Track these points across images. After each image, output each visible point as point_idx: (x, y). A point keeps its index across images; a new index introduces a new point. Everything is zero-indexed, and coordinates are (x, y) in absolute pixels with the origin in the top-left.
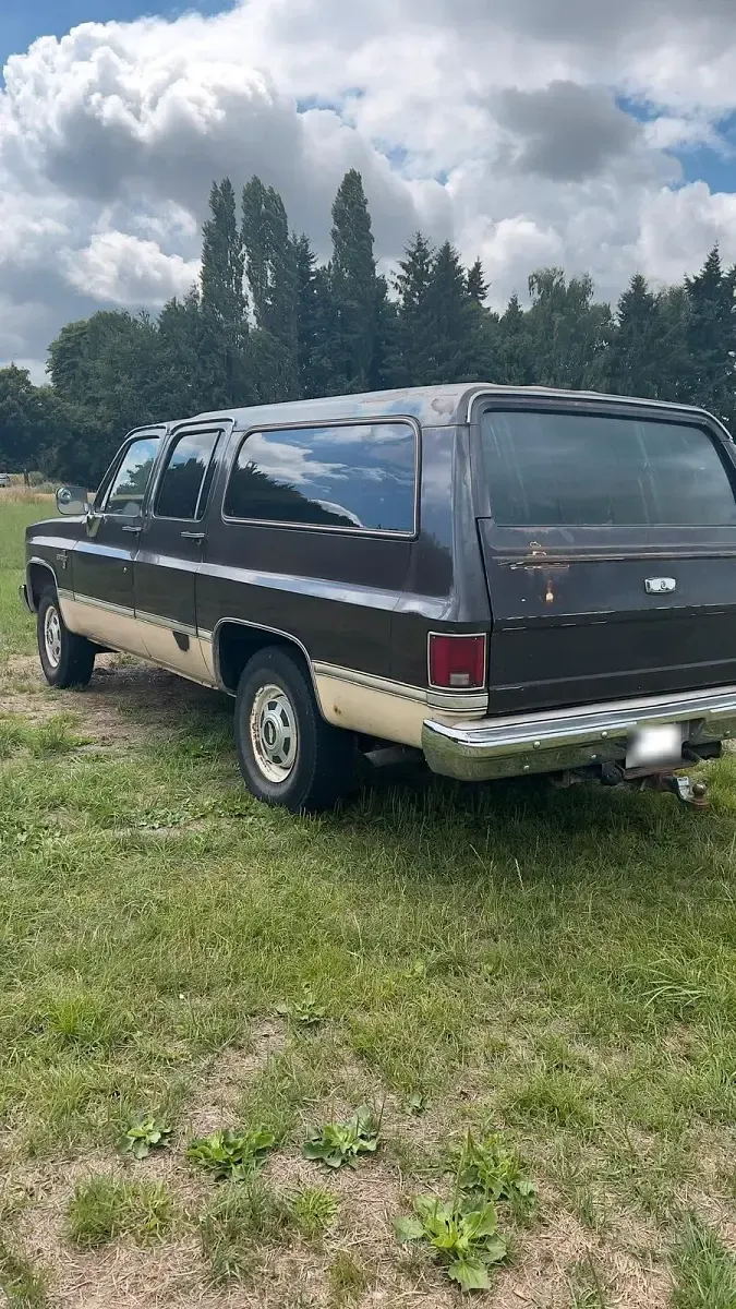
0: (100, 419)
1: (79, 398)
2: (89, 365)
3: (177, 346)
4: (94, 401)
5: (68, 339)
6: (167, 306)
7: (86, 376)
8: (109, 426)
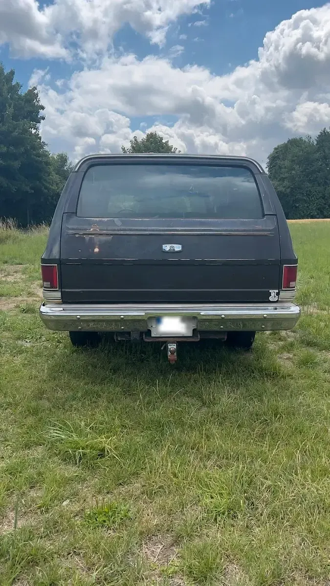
0: (284, 187)
1: (277, 179)
2: (282, 163)
3: (324, 151)
4: (283, 179)
5: (277, 153)
6: (321, 133)
7: (280, 168)
8: (288, 190)
